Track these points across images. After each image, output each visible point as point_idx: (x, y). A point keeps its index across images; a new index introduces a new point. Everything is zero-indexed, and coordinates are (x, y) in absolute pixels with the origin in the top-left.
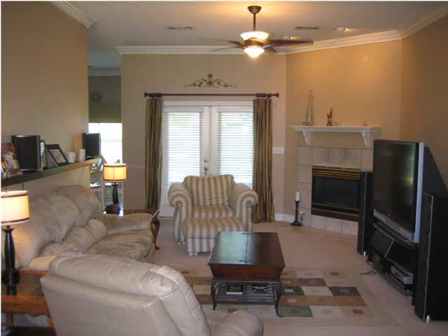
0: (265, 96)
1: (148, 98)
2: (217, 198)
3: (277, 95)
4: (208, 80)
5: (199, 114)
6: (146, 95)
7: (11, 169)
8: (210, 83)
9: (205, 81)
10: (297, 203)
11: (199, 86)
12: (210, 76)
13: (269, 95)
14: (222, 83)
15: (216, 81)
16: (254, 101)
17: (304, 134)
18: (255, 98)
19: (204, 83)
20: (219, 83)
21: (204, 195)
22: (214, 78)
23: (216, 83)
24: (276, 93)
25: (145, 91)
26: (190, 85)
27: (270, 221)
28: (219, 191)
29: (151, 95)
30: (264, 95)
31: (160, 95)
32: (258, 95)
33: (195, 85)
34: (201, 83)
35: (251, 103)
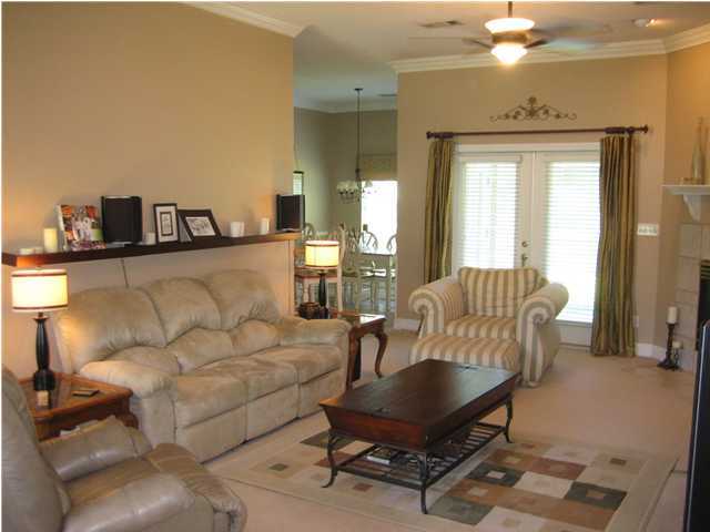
0: (623, 133)
1: (432, 140)
2: (505, 306)
3: (645, 129)
4: (528, 107)
5: (514, 165)
6: (429, 135)
7: (84, 240)
8: (532, 113)
9: (523, 109)
10: (671, 327)
11: (515, 117)
12: (532, 100)
13: (631, 131)
14: (551, 112)
15: (540, 109)
16: (602, 141)
17: (686, 199)
18: (604, 135)
19: (523, 113)
20: (547, 112)
21: (484, 299)
22: (539, 104)
23: (542, 111)
24: (643, 126)
25: (428, 129)
26: (499, 118)
27: (625, 354)
28: (510, 294)
29: (436, 135)
30: (619, 130)
31: (450, 135)
32: (608, 131)
33: (507, 116)
34: (518, 113)
35: (597, 146)
